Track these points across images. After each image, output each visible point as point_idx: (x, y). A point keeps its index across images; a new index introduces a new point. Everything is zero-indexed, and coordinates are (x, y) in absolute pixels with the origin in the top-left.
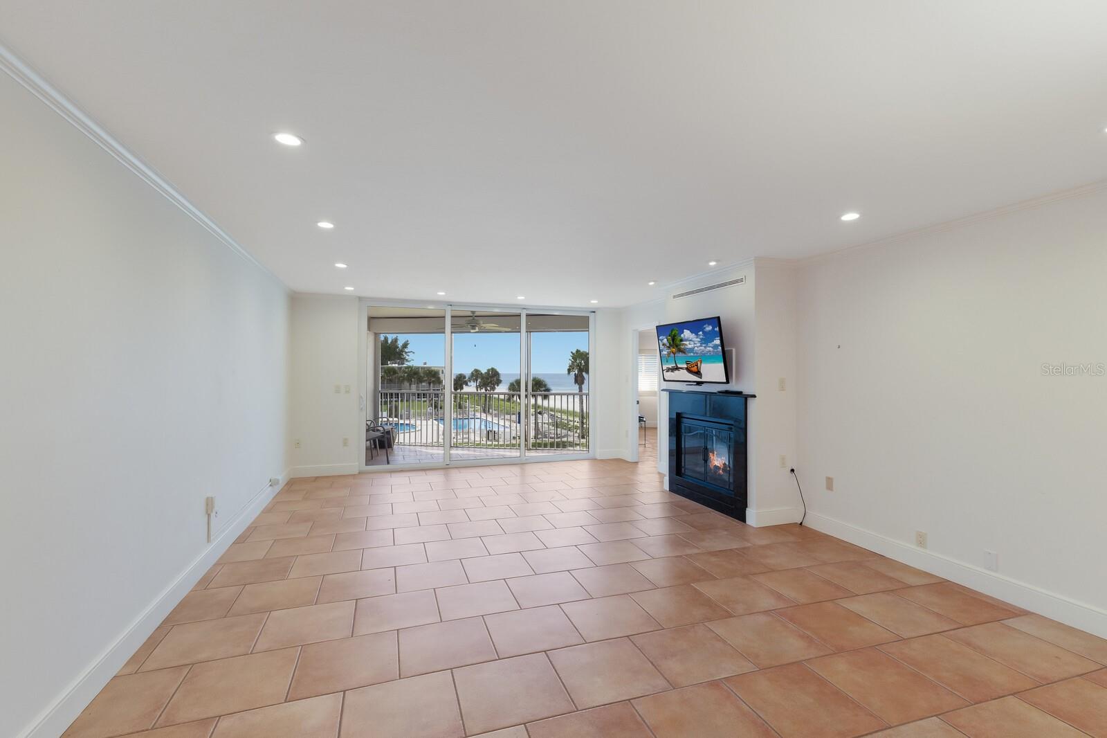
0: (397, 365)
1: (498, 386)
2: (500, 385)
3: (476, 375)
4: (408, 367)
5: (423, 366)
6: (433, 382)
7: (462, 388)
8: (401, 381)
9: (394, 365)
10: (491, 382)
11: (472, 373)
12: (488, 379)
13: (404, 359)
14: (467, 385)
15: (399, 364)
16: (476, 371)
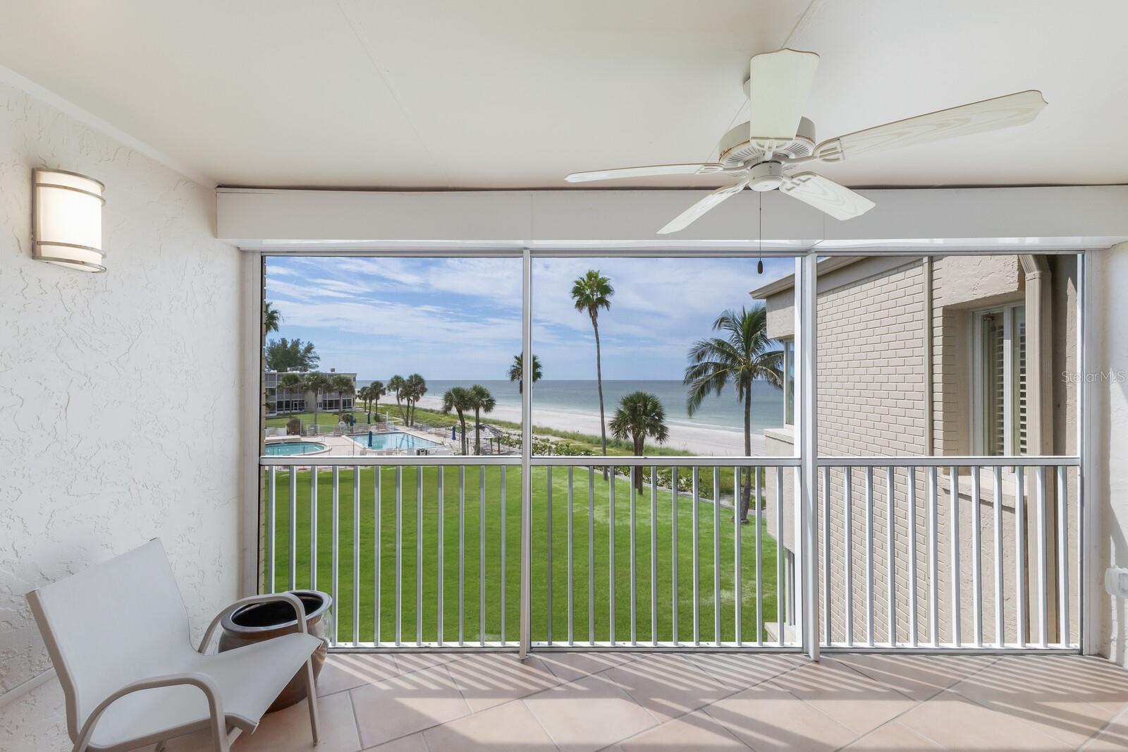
0: (298, 372)
1: (422, 395)
2: (425, 394)
3: (396, 382)
4: (313, 374)
5: (330, 372)
6: (345, 391)
7: (378, 398)
8: (305, 389)
9: (294, 372)
10: (414, 391)
11: (392, 381)
12: (411, 387)
13: (307, 365)
14: (384, 394)
15: (301, 370)
16: (397, 378)
